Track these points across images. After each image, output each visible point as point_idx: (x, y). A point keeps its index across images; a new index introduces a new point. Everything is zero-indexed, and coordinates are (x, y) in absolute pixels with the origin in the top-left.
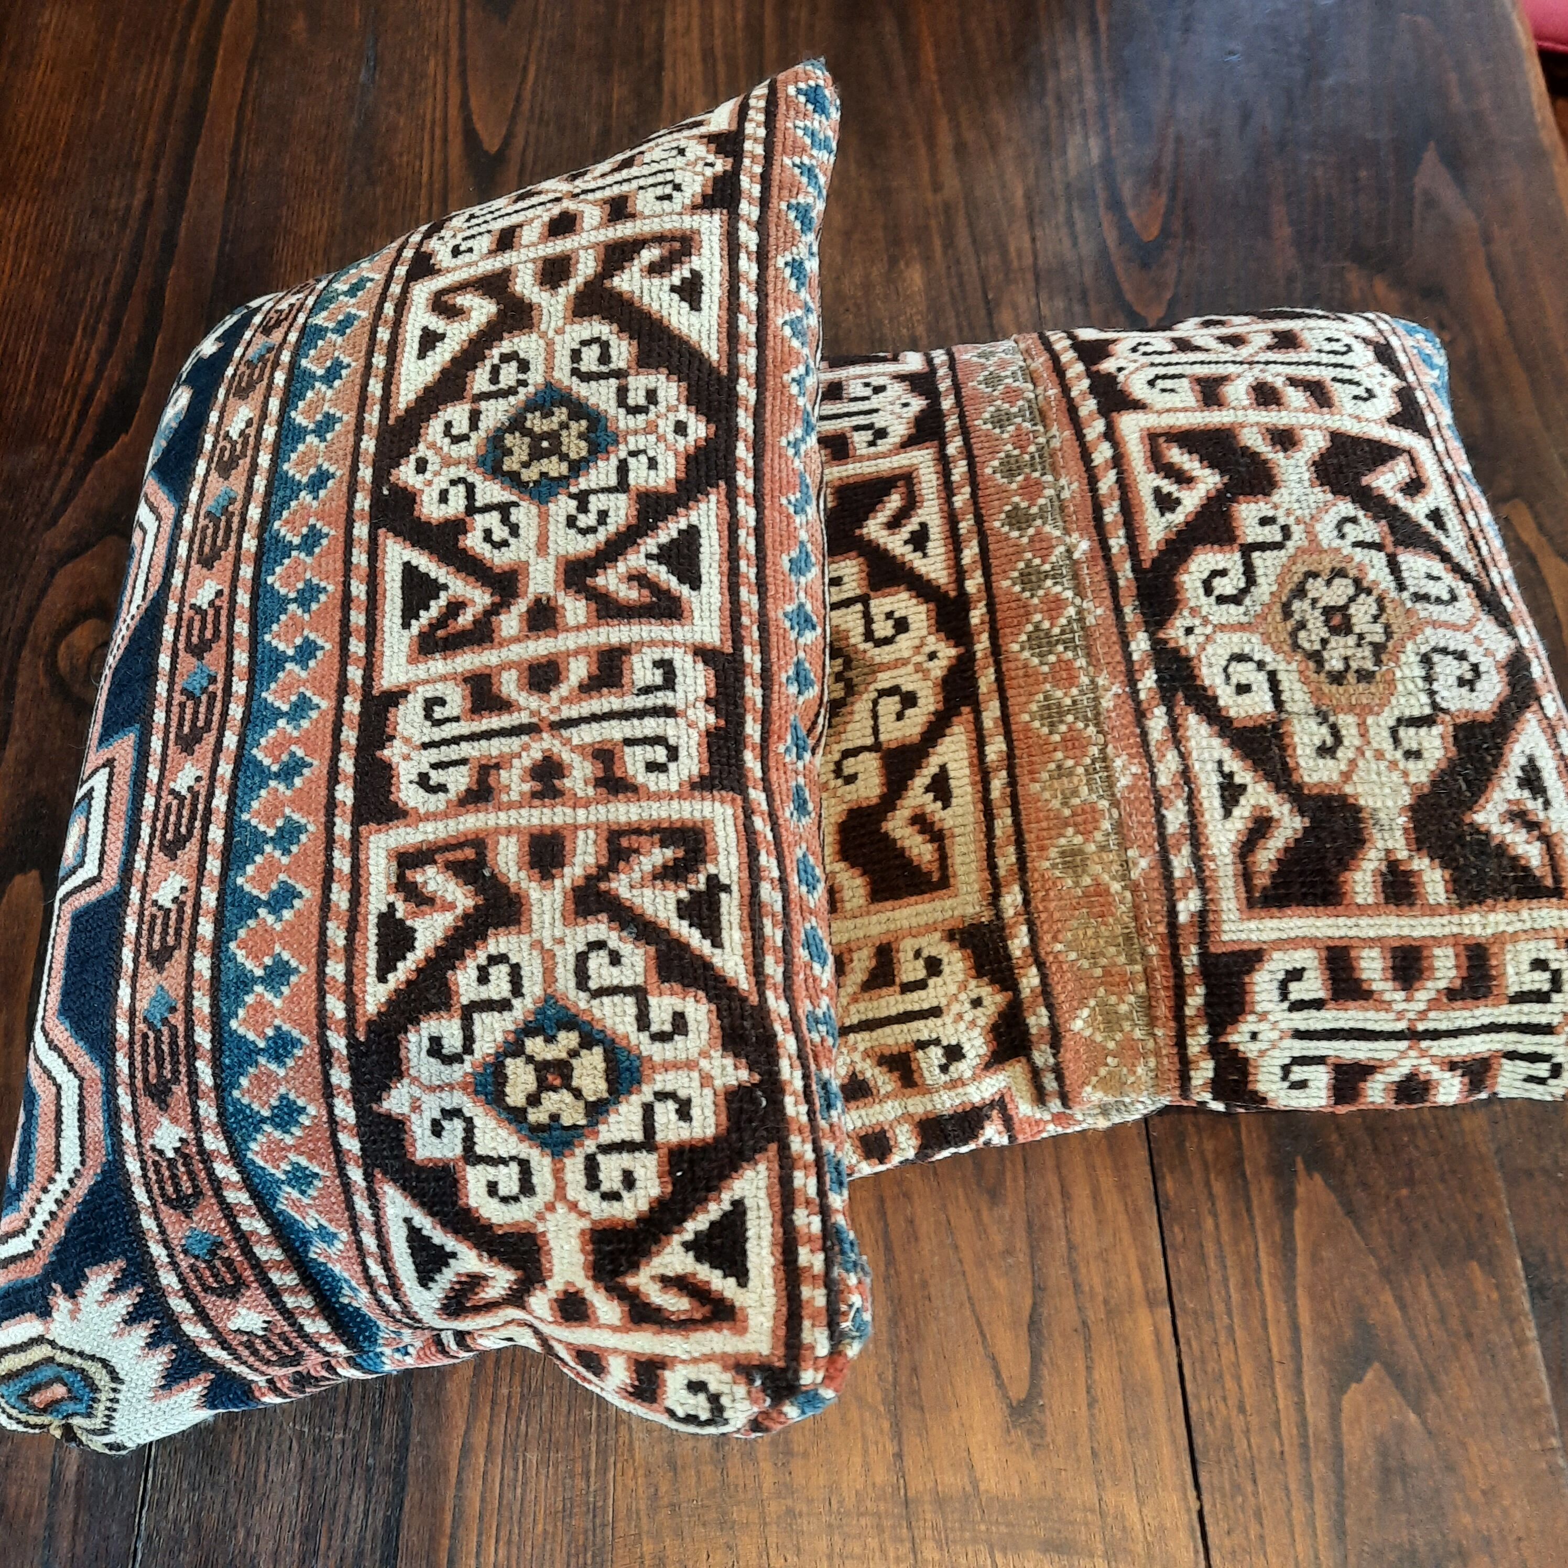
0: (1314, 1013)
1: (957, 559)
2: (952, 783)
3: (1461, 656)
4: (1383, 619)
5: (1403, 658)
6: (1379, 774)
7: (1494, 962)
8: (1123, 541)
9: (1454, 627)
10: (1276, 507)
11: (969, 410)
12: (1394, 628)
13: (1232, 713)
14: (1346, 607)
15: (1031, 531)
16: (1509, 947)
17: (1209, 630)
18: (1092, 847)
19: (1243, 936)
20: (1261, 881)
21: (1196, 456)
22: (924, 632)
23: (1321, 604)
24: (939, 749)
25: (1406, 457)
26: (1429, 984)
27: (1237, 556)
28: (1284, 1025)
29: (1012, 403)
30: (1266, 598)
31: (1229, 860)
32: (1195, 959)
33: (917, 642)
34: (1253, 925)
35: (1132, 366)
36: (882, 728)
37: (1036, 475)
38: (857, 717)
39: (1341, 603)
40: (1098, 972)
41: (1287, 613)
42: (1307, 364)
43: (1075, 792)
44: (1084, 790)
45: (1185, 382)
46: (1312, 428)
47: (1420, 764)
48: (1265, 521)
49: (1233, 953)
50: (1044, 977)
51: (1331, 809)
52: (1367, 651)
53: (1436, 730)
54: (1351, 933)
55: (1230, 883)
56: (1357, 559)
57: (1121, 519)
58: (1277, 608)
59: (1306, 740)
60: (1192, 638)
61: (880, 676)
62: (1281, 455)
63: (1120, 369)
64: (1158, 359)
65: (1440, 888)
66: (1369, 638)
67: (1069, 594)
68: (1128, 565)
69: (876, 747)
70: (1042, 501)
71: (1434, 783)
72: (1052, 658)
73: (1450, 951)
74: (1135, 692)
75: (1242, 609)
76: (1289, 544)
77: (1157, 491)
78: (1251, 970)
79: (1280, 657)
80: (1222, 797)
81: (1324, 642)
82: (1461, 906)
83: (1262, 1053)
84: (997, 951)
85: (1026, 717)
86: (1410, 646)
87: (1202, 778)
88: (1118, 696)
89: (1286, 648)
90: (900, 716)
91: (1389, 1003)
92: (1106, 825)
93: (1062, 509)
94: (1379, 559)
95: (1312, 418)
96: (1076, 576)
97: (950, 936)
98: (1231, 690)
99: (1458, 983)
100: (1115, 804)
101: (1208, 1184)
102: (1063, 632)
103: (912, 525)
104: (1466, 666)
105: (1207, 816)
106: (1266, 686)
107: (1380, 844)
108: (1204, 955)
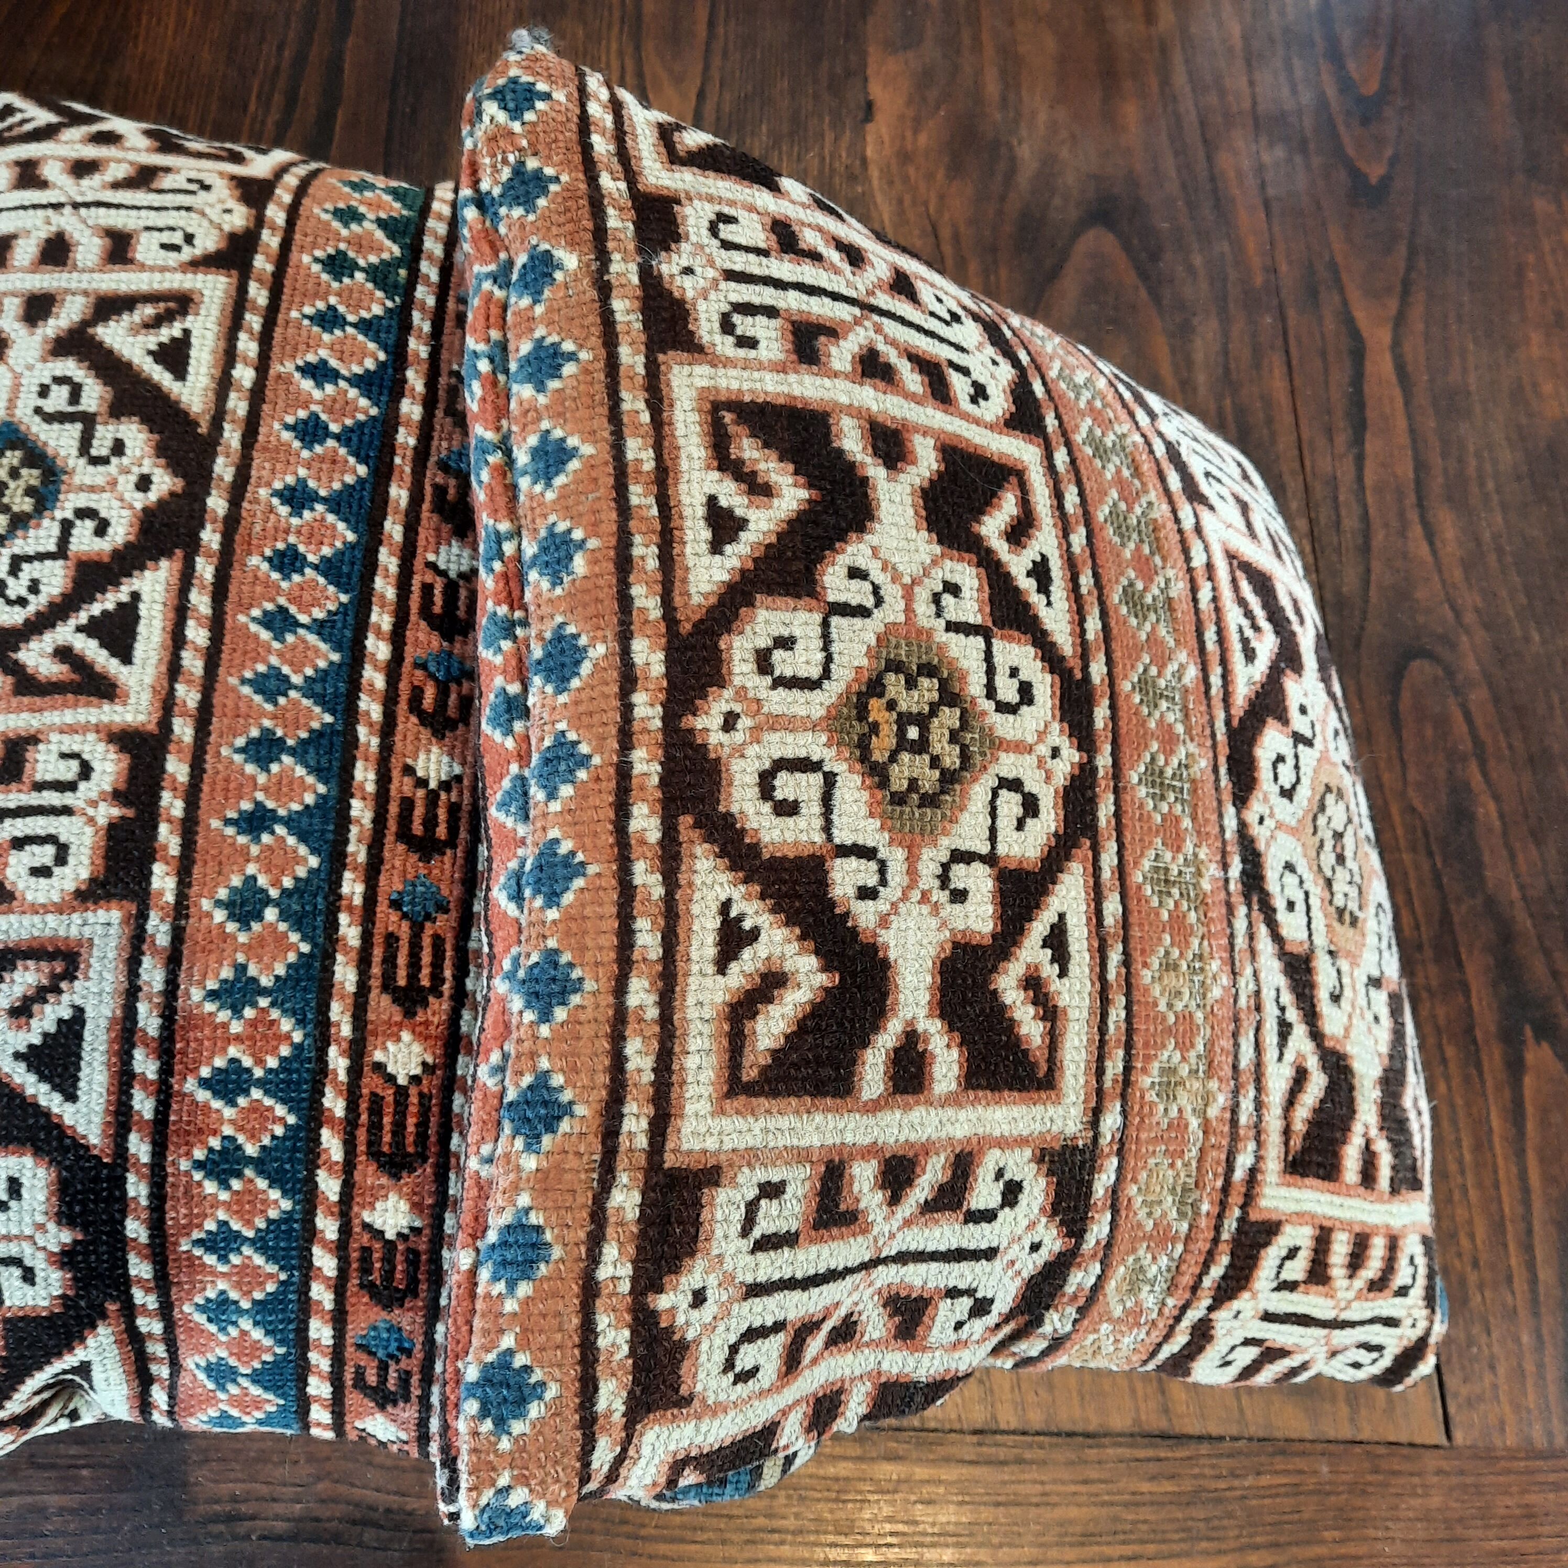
0: (1286, 1295)
1: (1081, 627)
2: (1071, 943)
6: (1363, 1036)
7: (1398, 1255)
8: (1219, 682)
10: (1306, 694)
13: (1284, 932)
14: (1343, 835)
15: (1147, 626)
17: (1272, 824)
18: (1185, 1069)
19: (1274, 1204)
20: (1295, 1143)
21: (1259, 601)
22: (1049, 714)
23: (1332, 825)
24: (1059, 888)
26: (1363, 1274)
27: (1291, 744)
28: (1261, 1305)
30: (1305, 803)
31: (1278, 1112)
32: (1234, 1224)
33: (1041, 725)
34: (1283, 1192)
36: (1000, 835)
38: (971, 805)
39: (1341, 828)
41: (1315, 827)
43: (1179, 994)
44: (1186, 993)
47: (1381, 1032)
48: (1302, 709)
49: (1262, 1223)
50: (1113, 1230)
51: (1339, 1069)
52: (1354, 892)
54: (1337, 1213)
55: (1276, 1140)
57: (1218, 652)
58: (1311, 818)
59: (1325, 981)
60: (1262, 829)
61: (1001, 757)
65: (1387, 1173)
66: (1354, 877)
67: (1180, 729)
70: (1154, 589)
72: (1164, 807)
73: (1382, 1242)
74: (1227, 880)
75: (1291, 808)
77: (1241, 631)
78: (1267, 1244)
79: (1311, 876)
80: (1279, 1034)
81: (1333, 870)
83: (1228, 1332)
84: (1081, 1185)
85: (1138, 876)
87: (1267, 1005)
88: (1214, 878)
89: (1314, 867)
90: (1020, 825)
91: (1335, 1290)
92: (1200, 1044)
93: (1171, 610)
96: (1185, 708)
97: (1041, 1156)
98: (1284, 904)
99: (1377, 1275)
102: (1175, 777)
103: (1034, 550)
105: (1268, 1055)
106: (1304, 908)
107: (1363, 1117)
108: (1242, 1221)
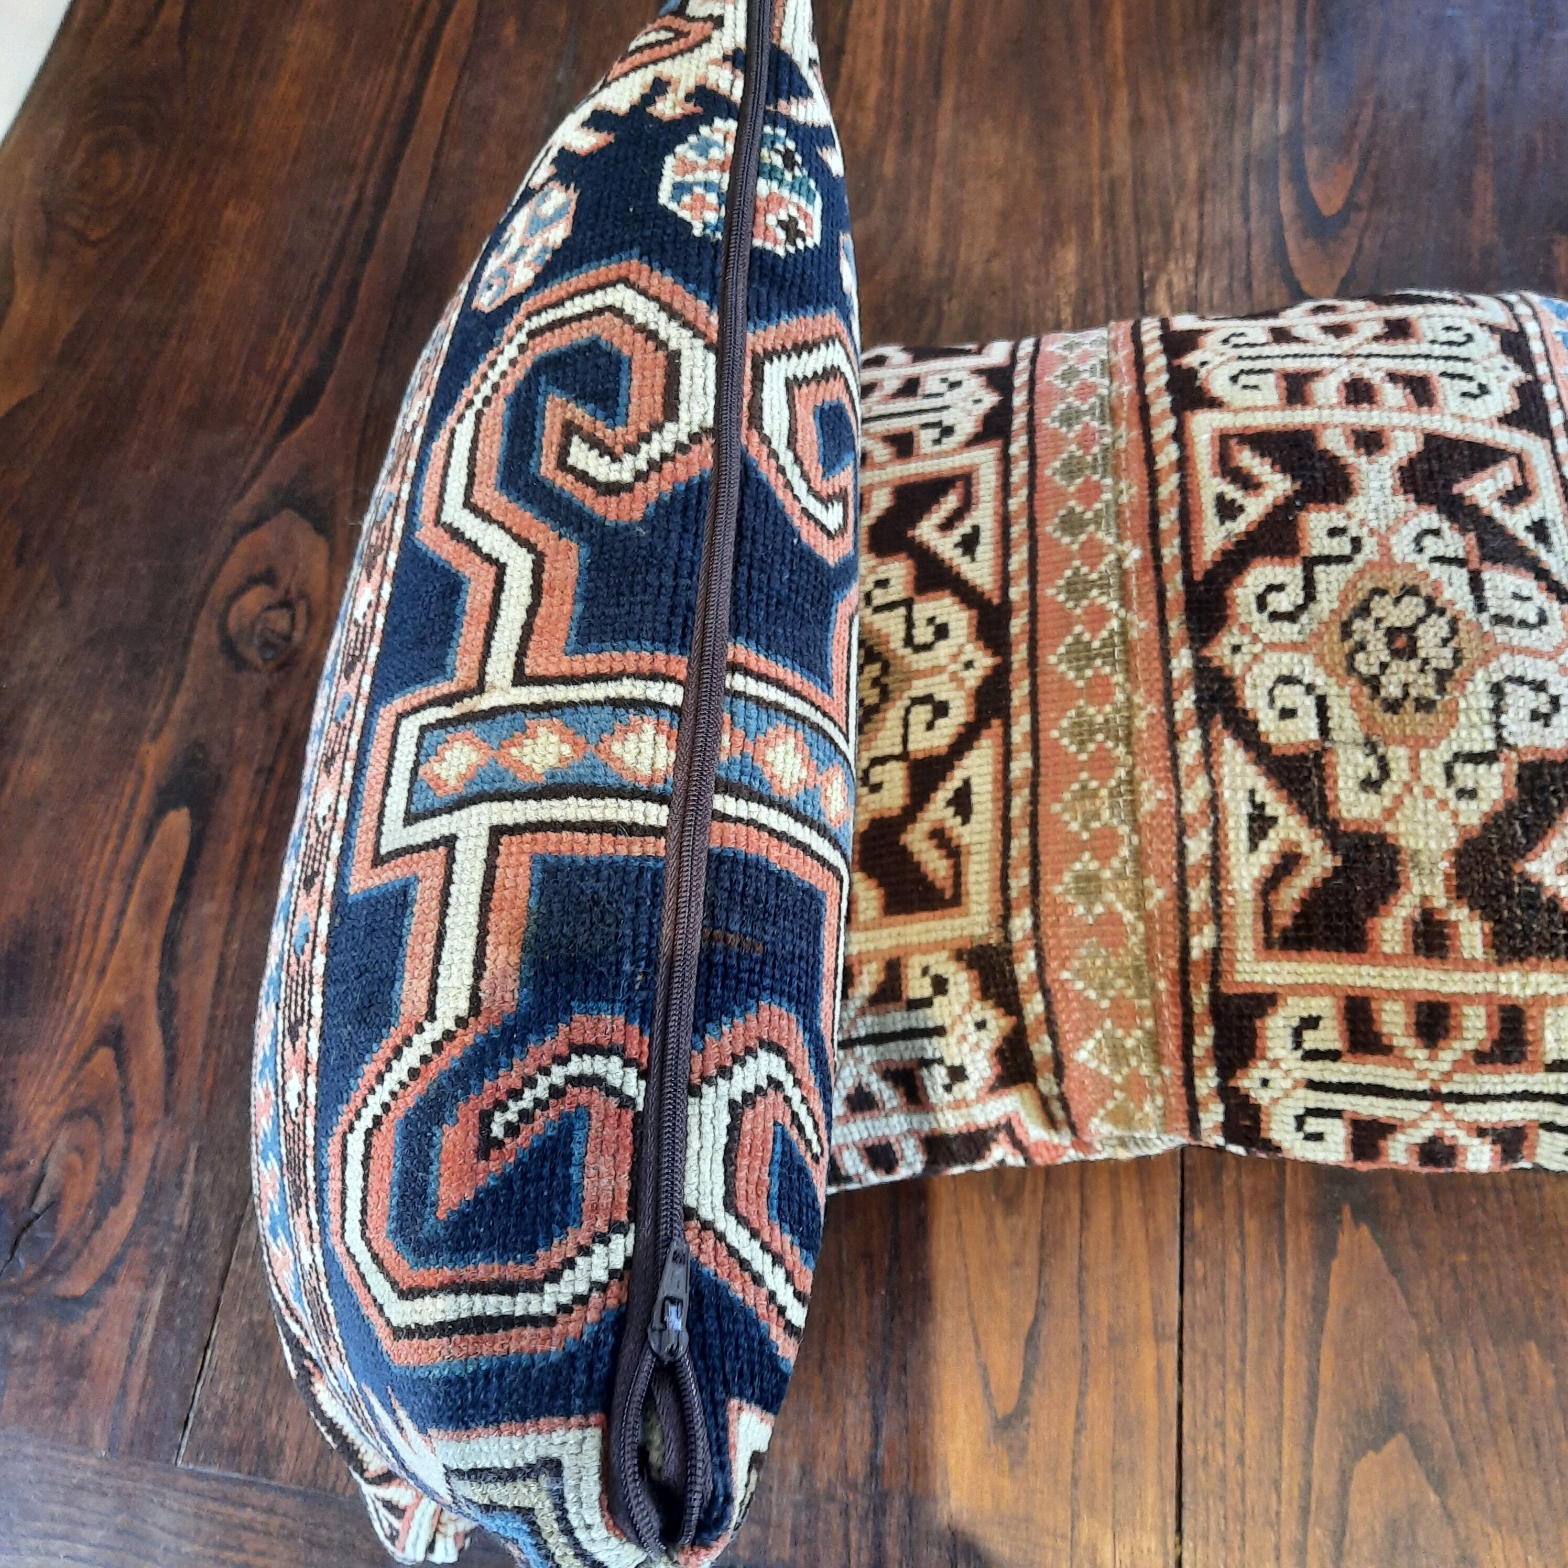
0: (1329, 1064)
1: (1005, 565)
2: (974, 798)
3: (1539, 687)
4: (1453, 644)
5: (1470, 686)
6: (1426, 813)
7: (1530, 1026)
8: (1176, 551)
9: (1536, 654)
10: (1349, 516)
11: (1039, 407)
12: (1466, 653)
13: (1272, 739)
14: (1413, 628)
15: (1083, 537)
16: (1549, 1011)
17: (1258, 648)
18: (1107, 874)
19: (1257, 978)
20: (1283, 921)
21: (1268, 460)
22: (962, 640)
23: (1385, 624)
24: (965, 762)
25: (1514, 460)
26: (1456, 1045)
27: (1298, 570)
28: (1298, 1074)
29: (1084, 400)
30: (1326, 616)
31: (1250, 896)
32: (1206, 999)
33: (955, 650)
34: (1268, 966)
35: (1219, 359)
36: (911, 738)
37: (1096, 477)
38: (888, 724)
39: (1408, 623)
40: (1105, 1004)
41: (1346, 631)
42: (1414, 357)
43: (1096, 816)
44: (1106, 814)
45: (1271, 378)
46: (1405, 429)
47: (1473, 805)
48: (1334, 532)
49: (1246, 996)
50: (1048, 1005)
51: (1368, 847)
52: (1431, 678)
53: (1496, 768)
54: (1374, 983)
55: (1249, 921)
56: (1433, 576)
57: (1177, 528)
58: (1336, 629)
59: (1350, 770)
60: (1238, 657)
61: (916, 683)
62: (1364, 459)
63: (1203, 364)
64: (1247, 352)
65: (1478, 942)
66: (1434, 663)
67: (1114, 605)
68: (1178, 577)
69: (903, 756)
70: (1098, 506)
71: (1485, 827)
72: (1089, 673)
73: (1482, 1011)
74: (1170, 712)
75: (1296, 627)
76: (1360, 559)
77: (1220, 498)
78: (1263, 1014)
79: (1333, 680)
80: (1250, 829)
81: (1384, 666)
82: (1500, 963)
83: (1275, 1101)
84: (1003, 973)
85: (1055, 734)
86: (1480, 674)
87: (1231, 806)
88: (1152, 715)
89: (1340, 671)
90: (930, 726)
91: (1411, 1061)
92: (1125, 852)
93: (1119, 514)
94: (1461, 576)
95: (1408, 418)
96: (1123, 586)
97: (958, 955)
98: (1273, 714)
99: (1487, 1047)
100: (1136, 828)
101: (1240, 1222)
102: (1103, 646)
103: (964, 528)
104: (1543, 697)
105: (1232, 848)
106: (1313, 711)
107: (1416, 889)
108: (1215, 994)
